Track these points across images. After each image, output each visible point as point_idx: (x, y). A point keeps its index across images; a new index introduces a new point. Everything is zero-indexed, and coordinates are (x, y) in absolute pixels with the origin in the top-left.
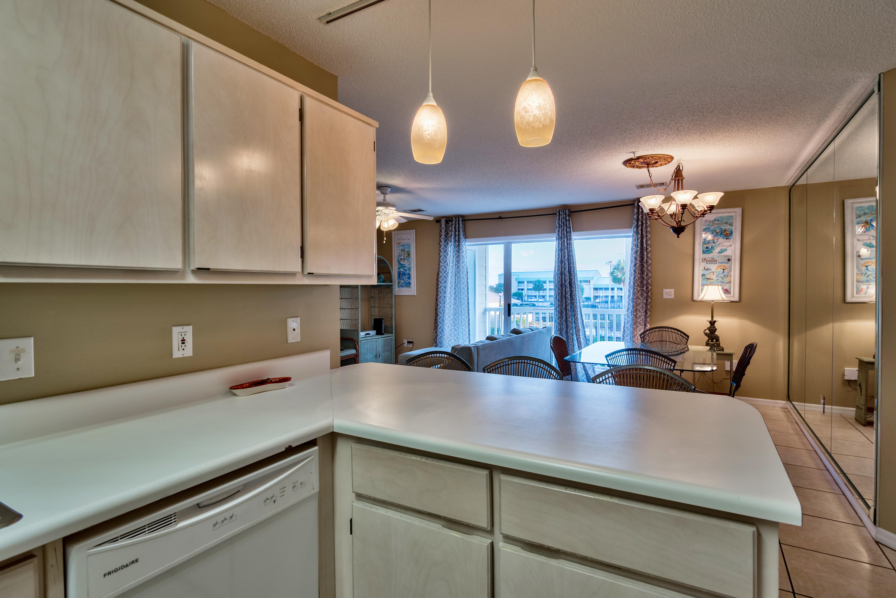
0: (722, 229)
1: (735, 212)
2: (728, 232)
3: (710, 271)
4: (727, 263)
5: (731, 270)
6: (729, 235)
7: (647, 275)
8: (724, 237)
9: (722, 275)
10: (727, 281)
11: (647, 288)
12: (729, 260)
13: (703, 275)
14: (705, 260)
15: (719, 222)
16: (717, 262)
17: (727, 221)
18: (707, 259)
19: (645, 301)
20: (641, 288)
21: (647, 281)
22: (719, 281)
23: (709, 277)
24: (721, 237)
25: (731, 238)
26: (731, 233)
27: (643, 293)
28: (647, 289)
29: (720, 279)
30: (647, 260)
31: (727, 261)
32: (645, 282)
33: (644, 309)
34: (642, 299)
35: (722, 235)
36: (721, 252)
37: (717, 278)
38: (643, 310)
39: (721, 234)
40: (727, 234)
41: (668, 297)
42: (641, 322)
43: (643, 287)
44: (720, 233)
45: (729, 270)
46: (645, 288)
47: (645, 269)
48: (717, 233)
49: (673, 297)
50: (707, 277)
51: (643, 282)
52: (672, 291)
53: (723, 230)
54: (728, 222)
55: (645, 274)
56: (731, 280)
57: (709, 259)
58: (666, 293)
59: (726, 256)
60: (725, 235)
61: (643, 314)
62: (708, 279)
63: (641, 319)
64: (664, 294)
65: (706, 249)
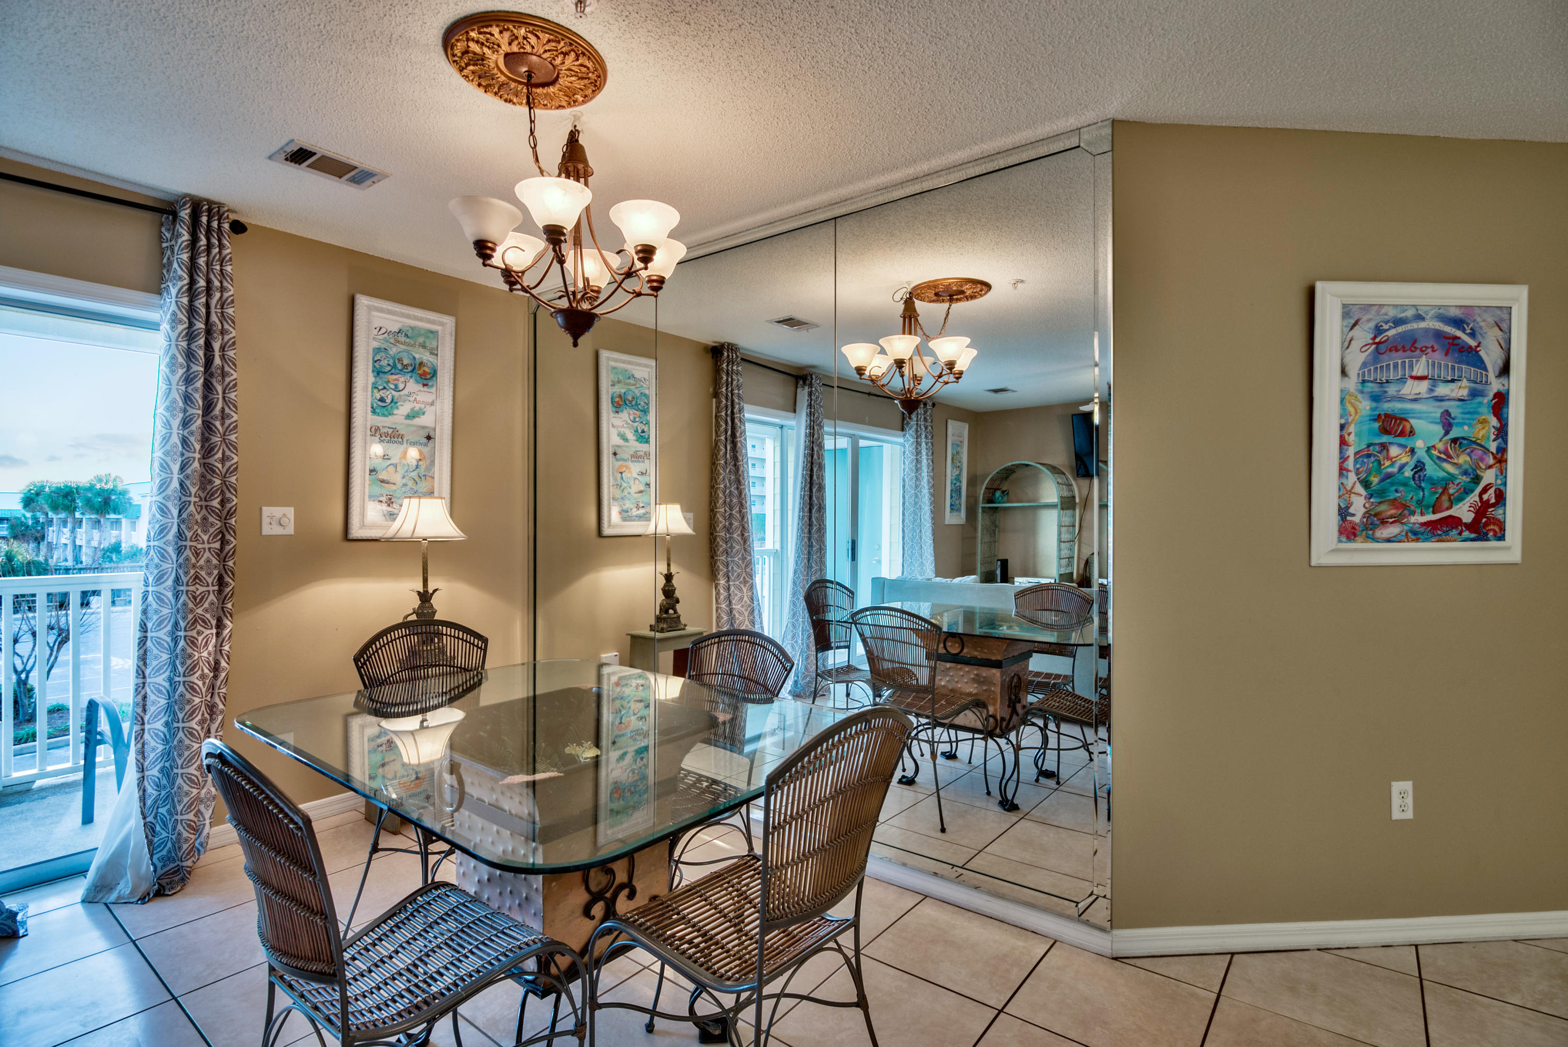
0: (414, 358)
1: (442, 324)
2: (427, 370)
3: (389, 462)
4: (426, 445)
5: (433, 462)
6: (428, 377)
7: (224, 459)
8: (418, 378)
9: (414, 474)
10: (425, 490)
11: (222, 503)
12: (429, 438)
13: (372, 471)
14: (376, 431)
15: (408, 340)
16: (405, 440)
17: (424, 342)
18: (383, 430)
19: (217, 545)
20: (204, 503)
21: (224, 477)
22: (408, 488)
23: (385, 478)
24: (411, 377)
25: (432, 386)
26: (434, 374)
27: (211, 519)
28: (222, 506)
29: (410, 484)
30: (223, 410)
31: (425, 440)
32: (218, 482)
33: (216, 572)
34: (205, 538)
35: (414, 375)
36: (411, 416)
37: (404, 481)
38: (209, 574)
39: (412, 371)
40: (425, 373)
41: (277, 530)
42: (208, 616)
43: (209, 497)
44: (410, 369)
45: (428, 462)
46: (215, 503)
47: (216, 439)
48: (405, 367)
49: (290, 530)
50: (381, 477)
51: (210, 482)
52: (290, 512)
53: (418, 362)
54: (427, 345)
55: (220, 455)
56: (433, 487)
57: (386, 430)
58: (272, 517)
59: (424, 428)
60: (421, 375)
61: (211, 588)
62: (383, 481)
63: (206, 605)
64: (265, 521)
65: (380, 403)
